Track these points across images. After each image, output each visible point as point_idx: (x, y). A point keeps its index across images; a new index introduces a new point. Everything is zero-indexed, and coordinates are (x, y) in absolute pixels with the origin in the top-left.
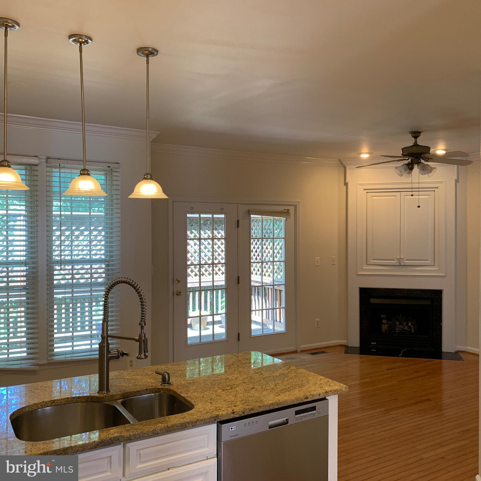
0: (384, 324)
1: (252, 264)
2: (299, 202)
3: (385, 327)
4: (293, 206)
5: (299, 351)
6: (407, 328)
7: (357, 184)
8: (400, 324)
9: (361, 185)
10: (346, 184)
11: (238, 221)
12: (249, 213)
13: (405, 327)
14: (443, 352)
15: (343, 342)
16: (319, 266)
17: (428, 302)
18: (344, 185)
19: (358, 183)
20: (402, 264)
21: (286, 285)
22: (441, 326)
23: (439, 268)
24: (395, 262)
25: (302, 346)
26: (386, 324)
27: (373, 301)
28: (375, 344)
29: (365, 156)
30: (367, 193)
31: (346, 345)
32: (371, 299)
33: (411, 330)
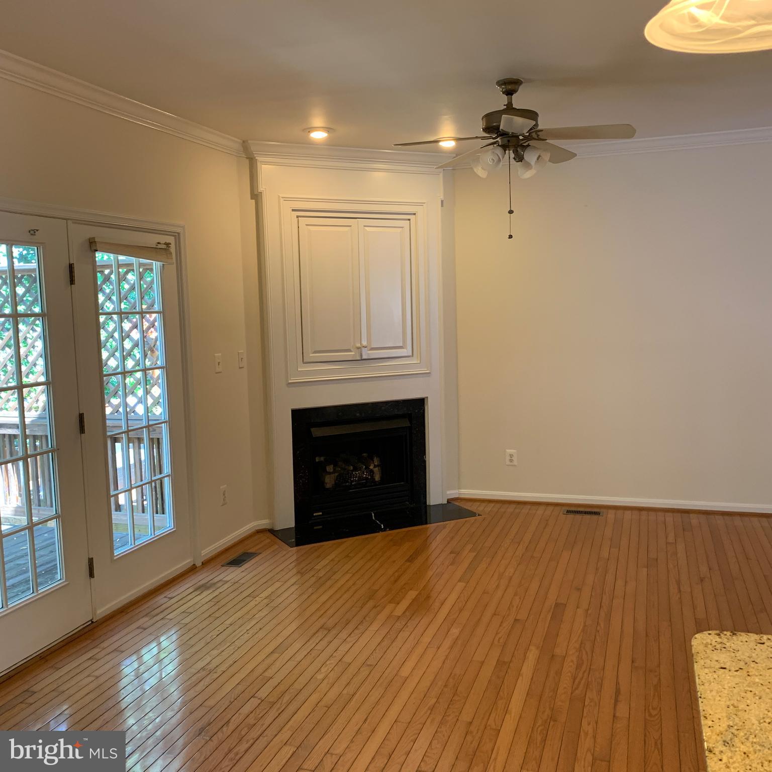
0: (330, 473)
1: (105, 378)
2: (183, 227)
3: (329, 481)
4: (173, 236)
5: (199, 564)
6: (366, 475)
7: (279, 197)
8: (355, 469)
9: (286, 199)
10: (256, 196)
11: (71, 267)
12: (93, 246)
13: (364, 472)
14: (430, 506)
15: (263, 523)
16: (220, 372)
17: (405, 423)
18: (252, 199)
19: (281, 195)
20: (364, 357)
21: (171, 422)
22: (425, 462)
23: (420, 361)
24: (353, 353)
25: (204, 552)
26: (334, 472)
27: (317, 432)
28: (320, 515)
29: (319, 136)
30: (298, 217)
31: (268, 527)
32: (312, 430)
33: (372, 477)
